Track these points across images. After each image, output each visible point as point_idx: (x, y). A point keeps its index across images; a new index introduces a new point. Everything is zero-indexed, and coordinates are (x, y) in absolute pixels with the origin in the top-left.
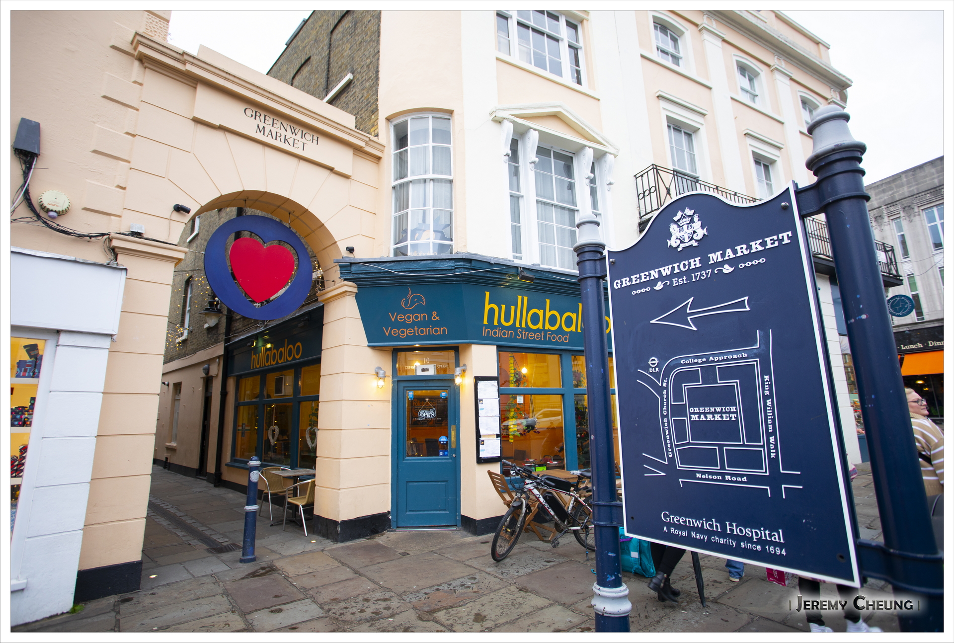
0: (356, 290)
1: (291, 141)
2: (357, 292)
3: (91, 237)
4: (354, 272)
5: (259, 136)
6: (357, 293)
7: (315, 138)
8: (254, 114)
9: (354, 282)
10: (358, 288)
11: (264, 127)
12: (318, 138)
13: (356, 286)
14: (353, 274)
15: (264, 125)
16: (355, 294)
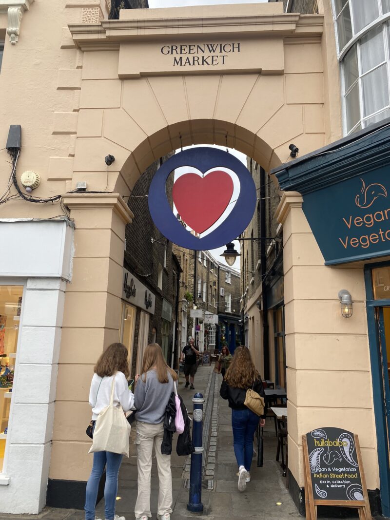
0: (301, 200)
1: (209, 61)
2: (303, 201)
3: (52, 200)
4: (292, 178)
5: (178, 68)
6: (303, 203)
7: (236, 46)
8: (170, 50)
9: (296, 190)
10: (303, 196)
11: (181, 58)
12: (239, 44)
13: (300, 194)
14: (292, 180)
15: (181, 55)
16: (301, 204)
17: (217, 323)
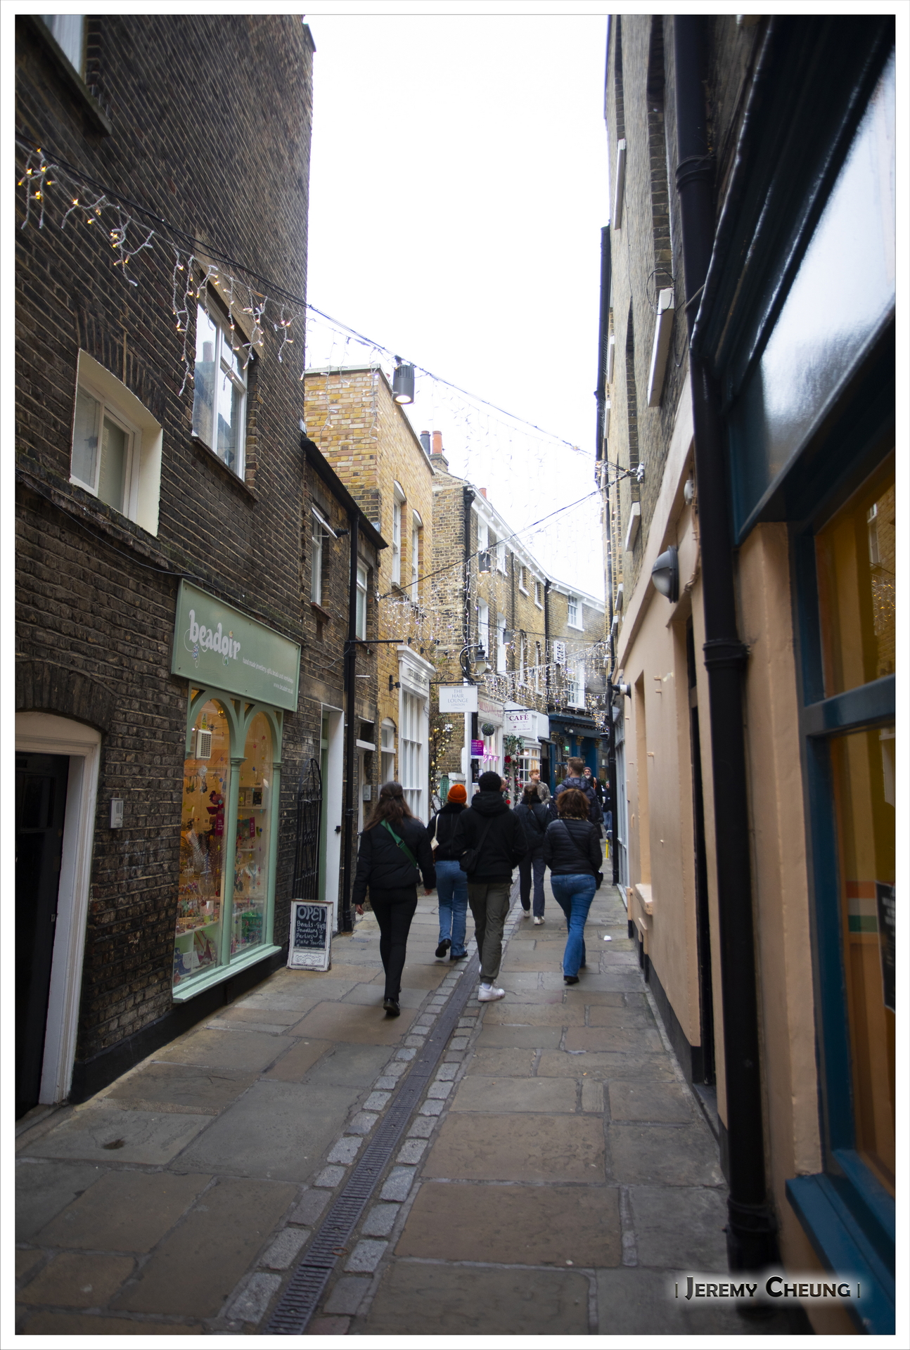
17: (546, 735)
